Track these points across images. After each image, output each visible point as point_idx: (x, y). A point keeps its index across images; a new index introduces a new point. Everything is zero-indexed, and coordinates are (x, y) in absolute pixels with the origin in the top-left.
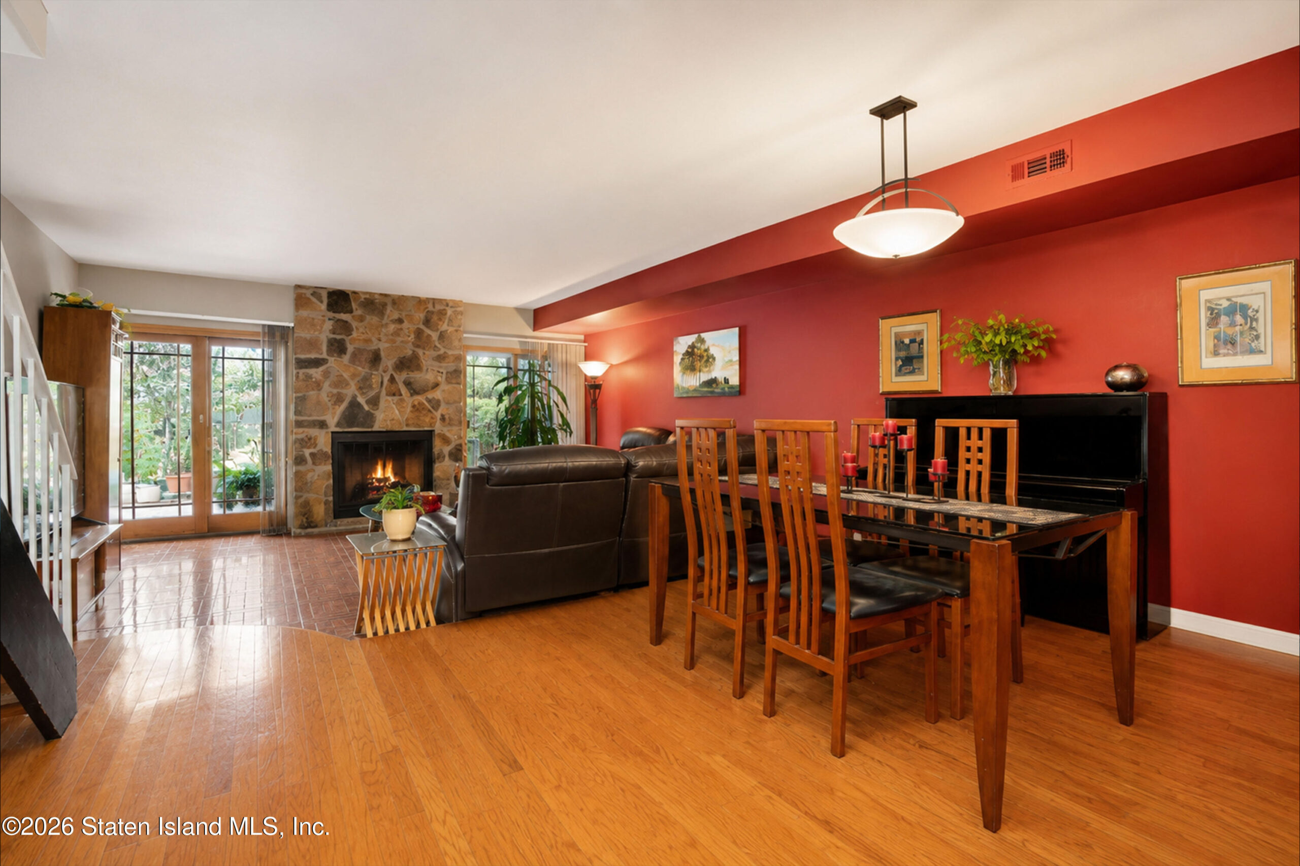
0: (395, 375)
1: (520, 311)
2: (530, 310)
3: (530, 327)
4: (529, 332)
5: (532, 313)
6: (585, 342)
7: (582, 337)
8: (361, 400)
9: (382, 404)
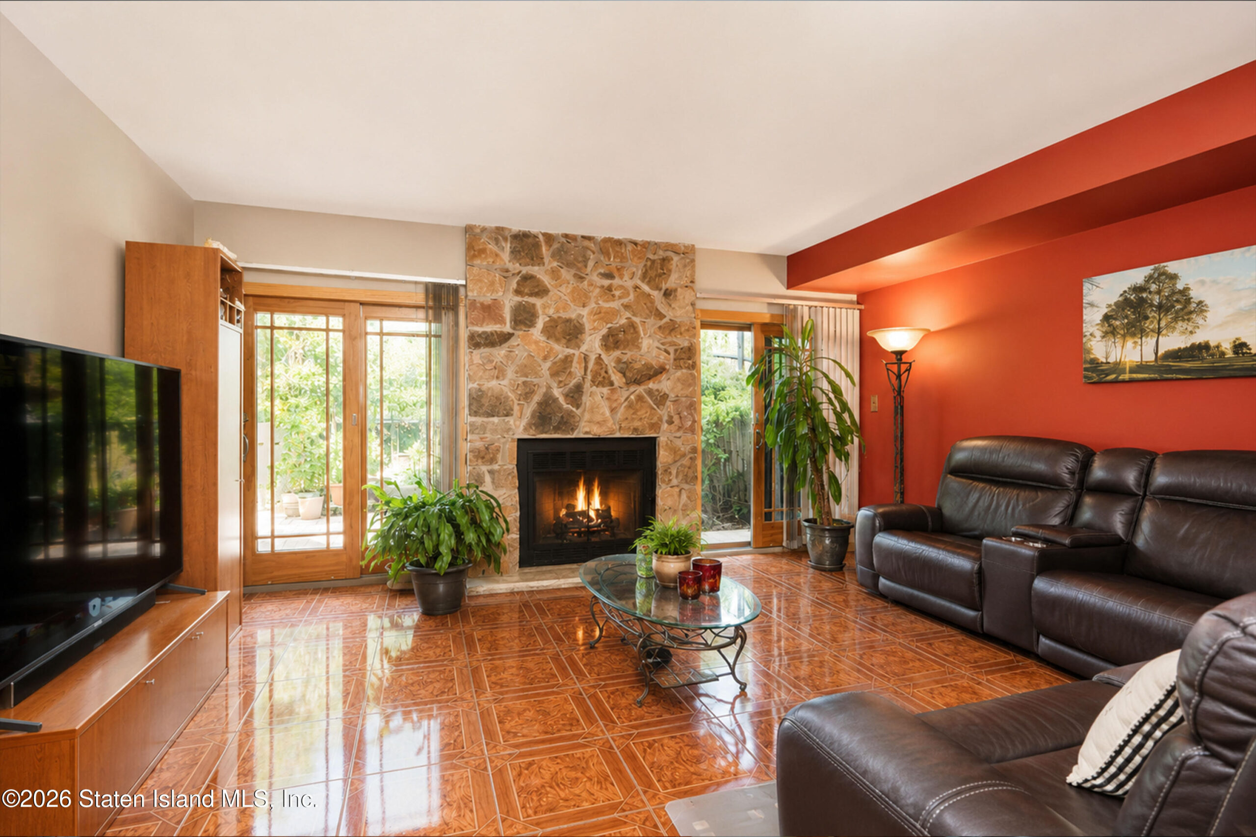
0: (603, 356)
1: (768, 259)
2: (784, 257)
3: (783, 284)
4: (782, 290)
5: (784, 265)
6: (858, 303)
7: (854, 297)
8: (557, 393)
9: (586, 399)
